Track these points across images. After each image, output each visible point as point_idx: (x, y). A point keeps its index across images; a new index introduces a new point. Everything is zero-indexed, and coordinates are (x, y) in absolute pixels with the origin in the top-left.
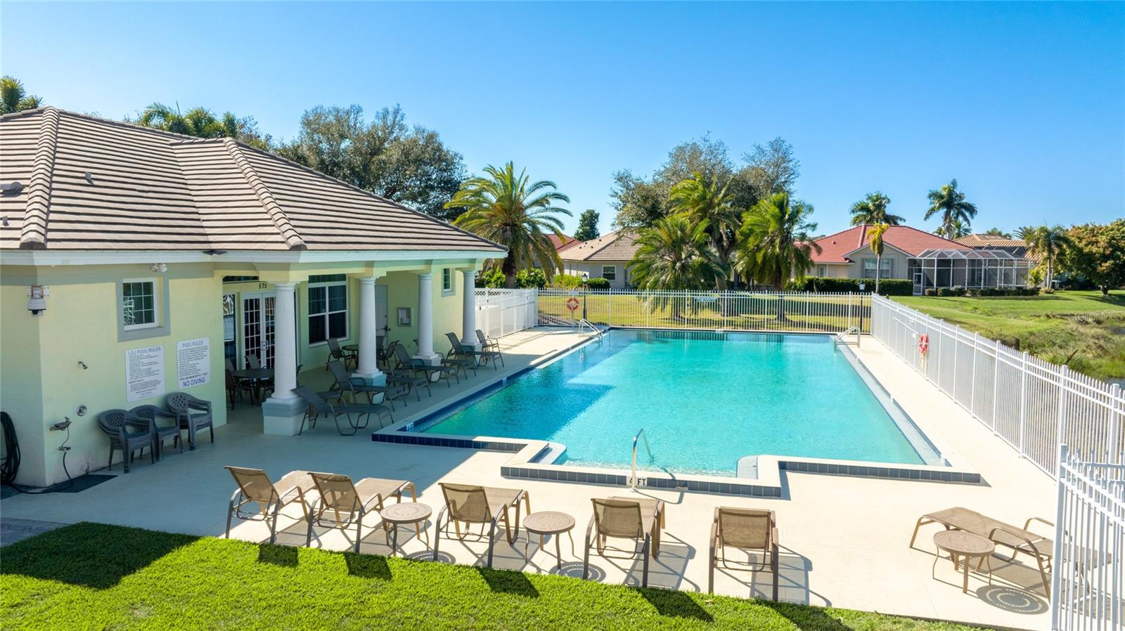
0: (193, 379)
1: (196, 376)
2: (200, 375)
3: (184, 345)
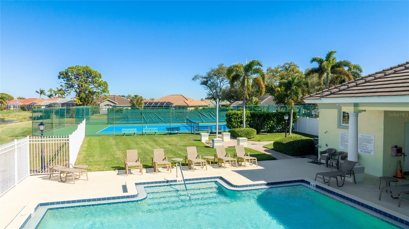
0: (365, 150)
1: (366, 150)
2: (368, 150)
3: (361, 136)
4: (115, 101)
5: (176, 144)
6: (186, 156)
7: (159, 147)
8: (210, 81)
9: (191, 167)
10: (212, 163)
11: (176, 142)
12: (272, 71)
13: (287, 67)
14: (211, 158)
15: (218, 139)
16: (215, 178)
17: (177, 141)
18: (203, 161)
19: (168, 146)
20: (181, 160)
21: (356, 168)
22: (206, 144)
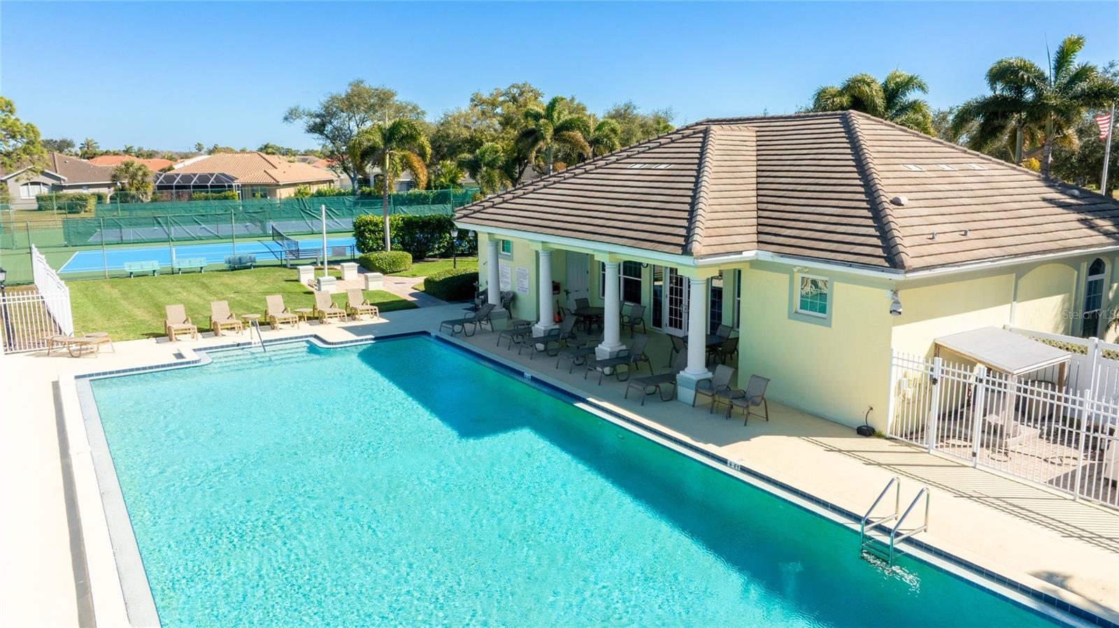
2: (524, 288)
3: (519, 269)
4: (56, 172)
5: (248, 289)
6: (266, 311)
7: (215, 298)
8: (331, 123)
9: (274, 327)
10: (309, 318)
11: (249, 287)
12: (483, 102)
13: (517, 95)
14: (308, 311)
15: (327, 278)
16: (306, 337)
17: (250, 283)
18: (293, 315)
19: (232, 296)
20: (258, 317)
21: (496, 313)
22: (309, 287)
